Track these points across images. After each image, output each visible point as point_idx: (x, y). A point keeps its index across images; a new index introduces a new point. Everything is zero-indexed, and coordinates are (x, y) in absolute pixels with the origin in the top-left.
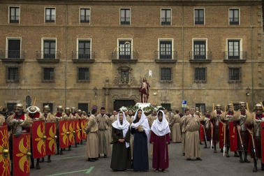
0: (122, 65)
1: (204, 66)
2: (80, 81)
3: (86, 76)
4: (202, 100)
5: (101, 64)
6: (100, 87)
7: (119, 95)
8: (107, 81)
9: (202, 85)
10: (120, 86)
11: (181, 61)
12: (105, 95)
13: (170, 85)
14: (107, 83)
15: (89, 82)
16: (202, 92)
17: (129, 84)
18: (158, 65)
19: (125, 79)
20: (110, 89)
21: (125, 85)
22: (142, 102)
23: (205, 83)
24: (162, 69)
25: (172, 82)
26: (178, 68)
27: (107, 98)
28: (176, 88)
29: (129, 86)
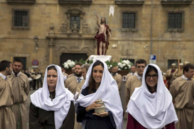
0: (72, 8)
1: (181, 9)
2: (16, 27)
3: (24, 21)
4: (177, 54)
5: (44, 6)
6: (42, 36)
7: (68, 47)
8: (52, 28)
9: (178, 35)
10: (69, 35)
11: (150, 3)
12: (49, 46)
13: (135, 35)
14: (51, 32)
15: (28, 29)
16: (177, 44)
17: (81, 32)
18: (119, 9)
19: (75, 26)
20: (55, 39)
21: (75, 34)
22: (98, 54)
23: (181, 32)
24: (124, 13)
25: (136, 31)
26: (145, 12)
27: (51, 50)
28: (142, 39)
29: (80, 35)
